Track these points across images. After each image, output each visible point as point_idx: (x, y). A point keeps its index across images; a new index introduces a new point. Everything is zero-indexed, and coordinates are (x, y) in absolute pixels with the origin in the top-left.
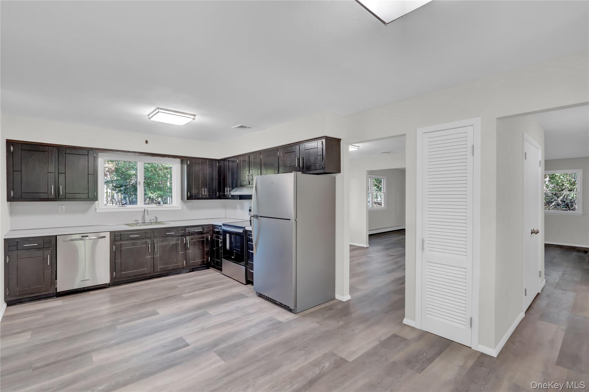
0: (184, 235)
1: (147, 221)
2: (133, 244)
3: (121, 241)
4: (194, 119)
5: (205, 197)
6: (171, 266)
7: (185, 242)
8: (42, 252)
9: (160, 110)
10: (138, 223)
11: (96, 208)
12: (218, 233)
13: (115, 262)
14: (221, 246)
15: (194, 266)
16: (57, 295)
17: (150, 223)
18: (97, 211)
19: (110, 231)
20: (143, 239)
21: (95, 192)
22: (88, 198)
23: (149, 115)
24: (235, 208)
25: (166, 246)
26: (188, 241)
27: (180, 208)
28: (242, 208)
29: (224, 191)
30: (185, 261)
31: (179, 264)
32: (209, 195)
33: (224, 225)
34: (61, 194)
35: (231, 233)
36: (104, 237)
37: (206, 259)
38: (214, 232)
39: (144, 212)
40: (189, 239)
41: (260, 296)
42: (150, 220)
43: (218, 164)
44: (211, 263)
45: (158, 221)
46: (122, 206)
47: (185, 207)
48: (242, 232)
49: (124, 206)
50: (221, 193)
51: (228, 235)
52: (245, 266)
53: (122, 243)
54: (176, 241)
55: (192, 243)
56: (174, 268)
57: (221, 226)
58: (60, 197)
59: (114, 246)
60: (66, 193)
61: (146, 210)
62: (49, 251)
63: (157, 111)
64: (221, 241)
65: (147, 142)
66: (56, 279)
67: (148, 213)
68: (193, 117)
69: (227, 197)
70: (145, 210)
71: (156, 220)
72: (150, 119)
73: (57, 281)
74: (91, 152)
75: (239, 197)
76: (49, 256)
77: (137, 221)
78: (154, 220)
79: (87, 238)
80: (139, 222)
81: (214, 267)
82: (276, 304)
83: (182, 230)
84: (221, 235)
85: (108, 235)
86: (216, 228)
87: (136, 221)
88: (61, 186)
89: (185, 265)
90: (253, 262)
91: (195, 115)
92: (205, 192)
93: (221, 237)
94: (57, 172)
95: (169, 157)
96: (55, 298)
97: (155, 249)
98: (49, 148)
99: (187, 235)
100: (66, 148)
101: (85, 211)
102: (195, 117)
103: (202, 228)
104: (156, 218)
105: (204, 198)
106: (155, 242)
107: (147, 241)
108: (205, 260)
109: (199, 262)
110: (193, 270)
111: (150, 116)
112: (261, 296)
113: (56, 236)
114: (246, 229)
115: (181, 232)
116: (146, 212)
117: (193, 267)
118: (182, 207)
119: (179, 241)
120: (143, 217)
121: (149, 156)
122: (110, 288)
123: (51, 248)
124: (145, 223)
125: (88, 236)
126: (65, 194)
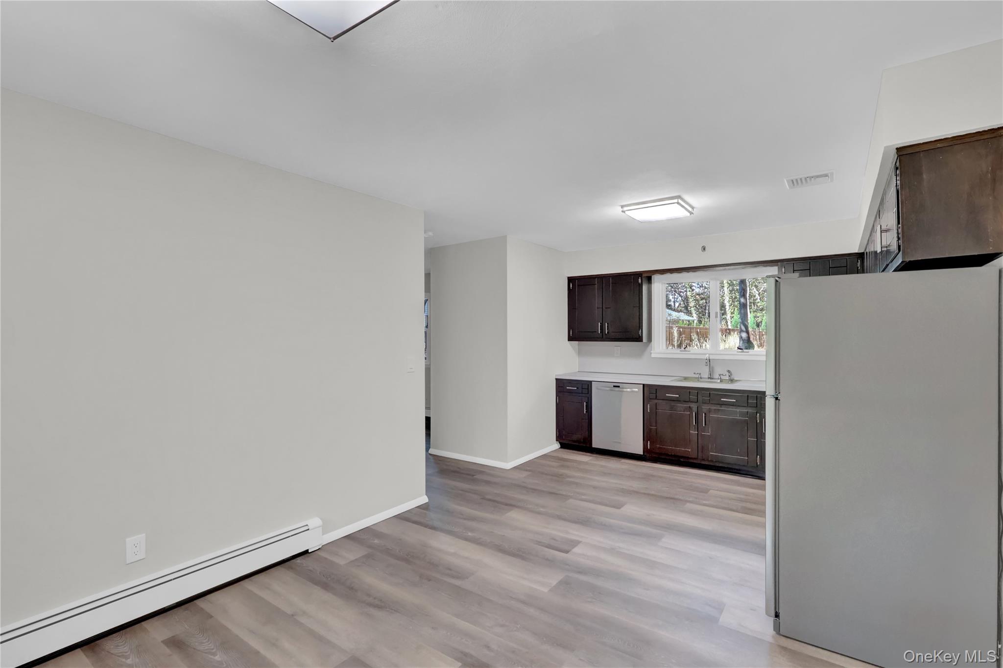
1: (715, 375)
2: (671, 408)
3: (656, 400)
6: (731, 458)
7: (758, 421)
8: (581, 399)
11: (651, 352)
13: (649, 428)
16: (592, 451)
17: (719, 379)
18: (652, 355)
19: (643, 384)
20: (686, 403)
21: (639, 330)
25: (723, 421)
31: (746, 458)
34: (607, 333)
42: (720, 375)
45: (732, 377)
53: (658, 403)
54: (741, 416)
56: (737, 463)
58: (606, 336)
59: (648, 405)
60: (611, 332)
61: (707, 358)
62: (586, 399)
65: (704, 249)
71: (729, 375)
76: (585, 404)
77: (698, 375)
78: (725, 375)
80: (702, 377)
83: (750, 398)
88: (606, 324)
96: (593, 454)
104: (729, 371)
106: (704, 410)
107: (693, 407)
113: (591, 382)
115: (750, 401)
119: (746, 417)
122: (644, 462)
123: (587, 395)
124: (711, 378)
125: (619, 387)
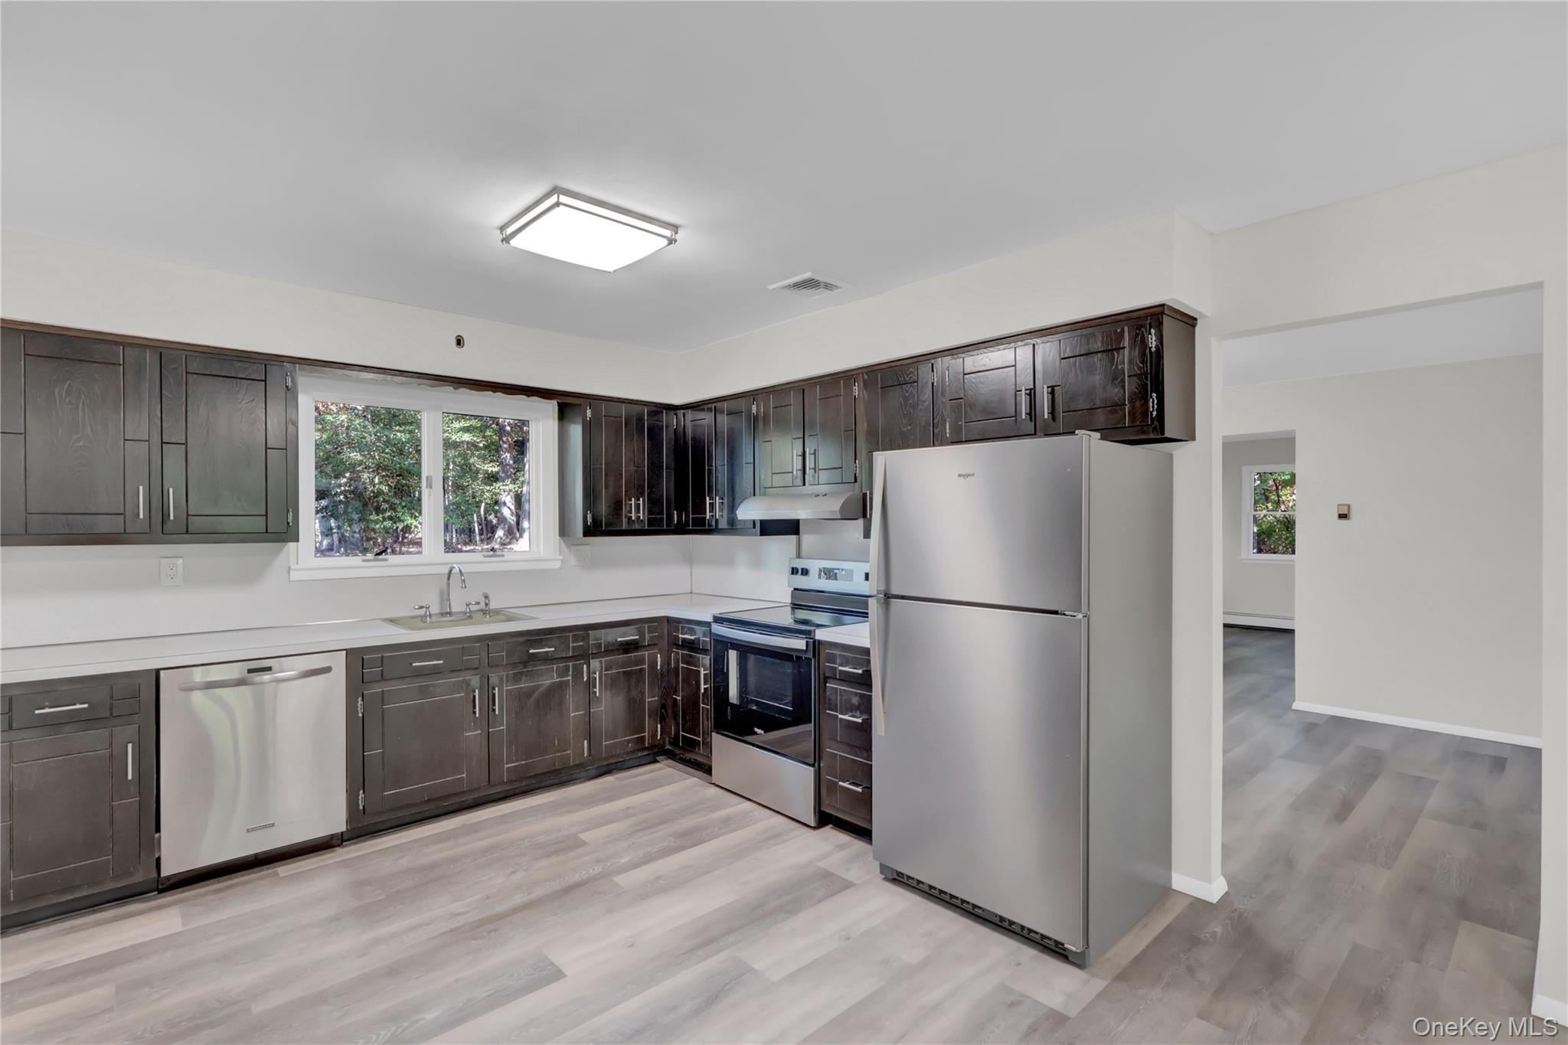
0: (584, 656)
1: (457, 606)
2: (423, 692)
3: (383, 682)
4: (671, 241)
5: (637, 527)
6: (543, 762)
7: (585, 679)
8: (104, 733)
9: (563, 199)
10: (430, 615)
11: (289, 568)
12: (692, 646)
13: (363, 755)
14: (705, 689)
15: (613, 757)
16: (160, 887)
17: (465, 613)
18: (295, 576)
19: (346, 650)
20: (455, 674)
21: (288, 511)
22: (267, 532)
23: (502, 228)
24: (728, 561)
25: (529, 693)
26: (597, 676)
27: (557, 565)
28: (757, 562)
29: (700, 507)
30: (586, 742)
31: (568, 752)
32: (648, 519)
33: (718, 620)
34: (172, 518)
35: (746, 650)
36: (328, 670)
37: (649, 733)
38: (676, 643)
39: (449, 578)
40: (599, 669)
41: (899, 879)
42: (468, 606)
43: (675, 420)
44: (664, 742)
45: (492, 606)
46: (374, 560)
47: (573, 561)
48: (804, 648)
49: (380, 557)
50: (687, 516)
51: (733, 655)
52: (813, 765)
53: (388, 687)
54: (560, 675)
55: (609, 681)
56: (553, 768)
57: (708, 624)
58: (168, 527)
59: (360, 699)
60: (188, 515)
61: (456, 570)
62: (131, 731)
63: (553, 199)
64: (705, 674)
65: (459, 342)
66: (158, 830)
67: (464, 581)
68: (668, 233)
69: (710, 525)
70: (451, 571)
71: (487, 605)
72: (508, 242)
73: (159, 838)
74: (275, 372)
75: (758, 525)
76: (130, 746)
77: (425, 609)
78: (478, 603)
79: (266, 677)
80: (432, 613)
81: (671, 755)
82: (979, 917)
83: (576, 639)
84: (705, 651)
85: (339, 663)
86: (683, 628)
87: (421, 607)
88: (171, 490)
89: (585, 755)
90: (871, 761)
91: (675, 228)
92: (637, 509)
93: (706, 660)
94: (156, 438)
95: (528, 396)
96: (154, 898)
97: (494, 705)
98: (128, 350)
99: (593, 654)
100: (189, 353)
101: (252, 576)
102: (676, 233)
103: (634, 631)
104: (486, 597)
105: (636, 530)
106: (494, 680)
107: (470, 680)
108: (646, 734)
109: (628, 741)
110: (607, 771)
111: (510, 230)
112: (905, 880)
113: (157, 672)
114: (817, 638)
115: (575, 644)
116: (455, 580)
117: (612, 761)
118: (562, 560)
119: (568, 676)
120: (445, 597)
121: (467, 388)
122: (345, 849)
123: (136, 716)
124: (450, 614)
125: (269, 669)
126: (185, 516)
